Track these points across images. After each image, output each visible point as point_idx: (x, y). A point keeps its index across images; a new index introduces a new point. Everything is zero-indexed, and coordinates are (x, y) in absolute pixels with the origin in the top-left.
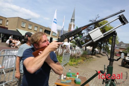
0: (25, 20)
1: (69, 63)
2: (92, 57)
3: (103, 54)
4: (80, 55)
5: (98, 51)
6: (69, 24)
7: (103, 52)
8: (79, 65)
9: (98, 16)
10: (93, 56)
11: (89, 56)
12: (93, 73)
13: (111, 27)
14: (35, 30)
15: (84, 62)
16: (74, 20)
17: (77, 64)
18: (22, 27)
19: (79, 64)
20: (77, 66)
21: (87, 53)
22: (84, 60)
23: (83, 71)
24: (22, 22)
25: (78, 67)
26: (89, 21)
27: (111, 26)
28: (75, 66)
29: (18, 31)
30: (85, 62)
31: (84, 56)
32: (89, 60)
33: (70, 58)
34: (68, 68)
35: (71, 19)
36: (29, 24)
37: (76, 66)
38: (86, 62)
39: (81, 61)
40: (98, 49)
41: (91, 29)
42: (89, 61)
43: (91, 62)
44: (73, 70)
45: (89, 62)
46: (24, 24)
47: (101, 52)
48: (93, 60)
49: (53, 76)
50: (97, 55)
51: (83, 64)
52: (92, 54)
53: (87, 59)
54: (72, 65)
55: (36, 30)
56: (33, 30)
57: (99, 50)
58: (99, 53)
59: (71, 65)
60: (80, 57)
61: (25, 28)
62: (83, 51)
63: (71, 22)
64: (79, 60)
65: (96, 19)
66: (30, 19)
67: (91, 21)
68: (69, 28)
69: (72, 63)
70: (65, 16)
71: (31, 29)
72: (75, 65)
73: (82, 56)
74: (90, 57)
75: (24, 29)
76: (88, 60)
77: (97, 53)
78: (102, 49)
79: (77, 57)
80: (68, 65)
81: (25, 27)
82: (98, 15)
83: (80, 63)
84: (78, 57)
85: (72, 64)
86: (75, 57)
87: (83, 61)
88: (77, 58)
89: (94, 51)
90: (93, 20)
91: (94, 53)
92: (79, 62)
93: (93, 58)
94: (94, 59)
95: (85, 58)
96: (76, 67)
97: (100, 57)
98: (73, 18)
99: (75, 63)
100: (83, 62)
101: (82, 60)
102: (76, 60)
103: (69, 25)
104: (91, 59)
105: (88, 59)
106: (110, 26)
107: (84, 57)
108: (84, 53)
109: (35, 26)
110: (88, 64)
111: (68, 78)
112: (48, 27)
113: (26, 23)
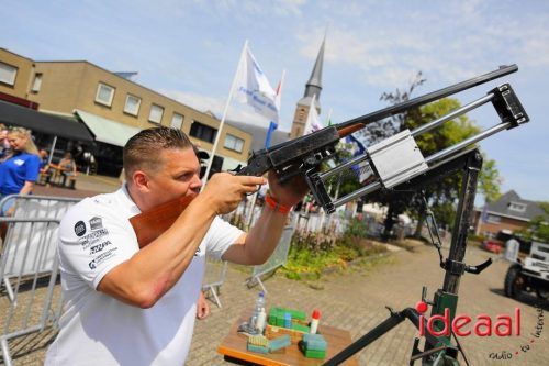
0: (114, 74)
1: (284, 268)
2: (384, 250)
4: (334, 239)
5: (412, 226)
6: (298, 105)
8: (326, 281)
9: (422, 78)
10: (390, 243)
11: (370, 245)
12: (380, 314)
13: (470, 127)
15: (349, 265)
16: (319, 88)
17: (318, 276)
18: (97, 103)
19: (325, 276)
20: (319, 284)
21: (364, 232)
22: (349, 260)
23: (341, 306)
24: (100, 85)
25: (322, 289)
26: (382, 98)
27: (474, 125)
28: (309, 282)
29: (81, 121)
30: (354, 267)
31: (350, 243)
32: (372, 261)
34: (278, 290)
35: (308, 86)
36: (128, 93)
37: (314, 284)
38: (358, 268)
39: (336, 262)
40: (410, 216)
41: (387, 132)
42: (369, 264)
43: (378, 271)
44: (297, 300)
45: (369, 270)
46: (110, 91)
47: (423, 229)
48: (386, 260)
49: (212, 318)
50: (403, 242)
51: (342, 274)
52: (385, 238)
53: (360, 255)
54: (298, 278)
56: (143, 120)
57: (416, 221)
58: (413, 233)
59: (292, 279)
60: (333, 245)
61: (110, 108)
62: (346, 221)
63: (306, 94)
64: (327, 257)
65: (412, 89)
66: (136, 73)
67: (391, 96)
69: (300, 269)
71: (135, 113)
72: (309, 279)
73: (344, 242)
74: (373, 247)
75: (107, 111)
76: (366, 258)
77: (405, 231)
78: (430, 219)
79: (322, 245)
80: (281, 274)
81: (109, 104)
82: (420, 73)
83: (330, 272)
84: (326, 246)
85: (299, 272)
86: (311, 244)
87: (345, 263)
88: (321, 248)
89: (395, 226)
90: (398, 94)
91: (392, 232)
92: (329, 266)
93: (387, 254)
94: (391, 259)
95: (353, 253)
96: (315, 288)
97: (417, 248)
98: (315, 82)
99: (310, 269)
100: (344, 268)
101: (339, 260)
102: (315, 257)
104: (381, 255)
105: (367, 254)
106: (466, 123)
107: (348, 246)
108: (351, 228)
109: (154, 104)
110: (364, 276)
111: (275, 329)
112: (209, 112)
113: (115, 88)
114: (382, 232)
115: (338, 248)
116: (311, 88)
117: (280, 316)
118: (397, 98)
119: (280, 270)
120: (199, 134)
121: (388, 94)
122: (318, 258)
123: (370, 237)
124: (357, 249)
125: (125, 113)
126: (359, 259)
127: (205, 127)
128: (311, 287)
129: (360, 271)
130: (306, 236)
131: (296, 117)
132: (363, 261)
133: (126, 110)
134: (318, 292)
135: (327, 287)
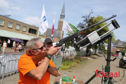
0: (3, 16)
1: (61, 67)
2: (87, 59)
3: (99, 55)
4: (73, 57)
5: (93, 52)
6: (59, 21)
7: (99, 53)
8: (73, 69)
9: (92, 11)
10: (88, 57)
12: (89, 76)
14: (16, 29)
15: (78, 64)
16: (64, 16)
17: (70, 68)
21: (81, 55)
23: (78, 75)
25: (72, 71)
26: (82, 17)
30: (80, 65)
31: (77, 58)
32: (84, 62)
33: (62, 61)
36: (9, 22)
38: (81, 65)
39: (75, 64)
40: (92, 49)
42: (83, 63)
43: (86, 65)
45: (84, 65)
46: (3, 21)
47: (97, 52)
48: (88, 62)
50: (92, 56)
51: (77, 67)
52: (87, 56)
53: (81, 61)
55: (19, 29)
56: (14, 29)
57: (94, 50)
58: (94, 54)
59: (63, 70)
60: (73, 59)
61: (3, 26)
63: (61, 18)
64: (72, 63)
65: (90, 14)
67: (84, 17)
68: (58, 26)
70: (55, 12)
71: (11, 27)
72: (68, 69)
74: (84, 59)
75: (2, 28)
76: (82, 62)
77: (92, 53)
78: (98, 49)
80: (60, 69)
81: (3, 25)
85: (65, 68)
86: (68, 60)
88: (70, 61)
89: (89, 52)
90: (86, 16)
91: (88, 54)
92: (73, 65)
93: (88, 60)
94: (89, 61)
97: (96, 58)
98: (63, 14)
102: (69, 63)
103: (59, 23)
104: (86, 60)
105: (83, 61)
108: (77, 54)
109: (17, 24)
110: (82, 67)
111: (64, 82)
112: (33, 25)
113: (4, 20)
114: (86, 54)
115: (75, 60)
116: (62, 16)
117: (65, 79)
118: (86, 17)
119: (60, 68)
120: (31, 31)
121: (83, 16)
122: (70, 63)
123: (83, 56)
124: (80, 60)
125: (8, 28)
126: (81, 62)
127: (33, 30)
128: (69, 71)
129: (81, 66)
130: (66, 57)
131: (58, 25)
132: (82, 63)
133: (9, 27)
134: (71, 72)
135: (73, 71)
